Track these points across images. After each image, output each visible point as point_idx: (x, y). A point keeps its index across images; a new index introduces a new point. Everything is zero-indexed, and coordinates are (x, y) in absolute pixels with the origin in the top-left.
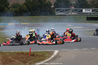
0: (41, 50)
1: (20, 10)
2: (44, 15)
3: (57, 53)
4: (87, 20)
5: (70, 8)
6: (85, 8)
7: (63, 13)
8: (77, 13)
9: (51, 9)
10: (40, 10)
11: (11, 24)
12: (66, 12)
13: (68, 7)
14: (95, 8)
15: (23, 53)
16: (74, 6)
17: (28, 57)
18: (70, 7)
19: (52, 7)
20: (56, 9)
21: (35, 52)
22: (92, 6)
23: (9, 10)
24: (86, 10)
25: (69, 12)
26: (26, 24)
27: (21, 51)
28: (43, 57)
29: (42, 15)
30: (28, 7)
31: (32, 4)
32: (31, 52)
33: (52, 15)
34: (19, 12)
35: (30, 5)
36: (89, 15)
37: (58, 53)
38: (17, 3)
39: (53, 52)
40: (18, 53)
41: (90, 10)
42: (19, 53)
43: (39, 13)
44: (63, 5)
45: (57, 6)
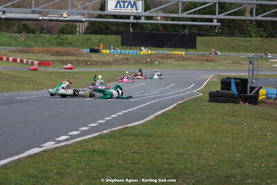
4: (122, 45)
12: (37, 9)
24: (118, 2)
41: (135, 2)
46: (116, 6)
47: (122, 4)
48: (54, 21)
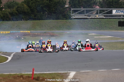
0: (49, 71)
1: (17, 11)
2: (54, 19)
3: (73, 76)
4: (119, 26)
5: (93, 8)
6: (116, 7)
7: (83, 15)
8: (104, 16)
9: (65, 10)
10: (48, 11)
11: (4, 32)
12: (87, 14)
13: (90, 7)
15: (22, 76)
16: (100, 5)
19: (66, 6)
20: (72, 9)
21: (40, 74)
23: (1, 11)
24: (117, 11)
25: (92, 13)
26: (27, 31)
27: (20, 72)
29: (51, 19)
30: (29, 7)
31: (37, 2)
33: (67, 18)
34: (16, 14)
35: (34, 4)
36: (123, 18)
37: (75, 76)
38: (14, 1)
39: (68, 74)
40: (14, 75)
41: (123, 11)
42: (16, 76)
43: (47, 16)
44: (83, 3)
45: (73, 4)
46: (116, 12)
47: (118, 11)
48: (93, 18)
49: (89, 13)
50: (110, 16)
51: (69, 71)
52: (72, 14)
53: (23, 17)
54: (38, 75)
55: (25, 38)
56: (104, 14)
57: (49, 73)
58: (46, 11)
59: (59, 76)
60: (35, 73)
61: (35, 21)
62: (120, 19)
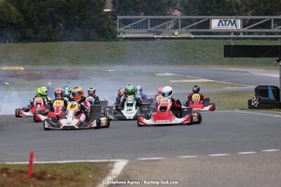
0: (67, 158)
2: (77, 40)
3: (123, 171)
4: (225, 56)
5: (166, 15)
7: (145, 31)
8: (193, 33)
9: (103, 19)
10: (64, 21)
12: (153, 29)
13: (160, 12)
14: (252, 15)
15: (5, 170)
16: (182, 9)
17: (23, 182)
18: (168, 12)
19: (105, 10)
20: (119, 17)
21: (46, 164)
22: (241, 7)
24: (220, 21)
25: (164, 27)
26: (17, 68)
27: (1, 161)
28: (76, 181)
29: (70, 41)
30: (22, 11)
32: (33, 167)
33: (107, 38)
35: (32, 5)
36: (234, 39)
37: (125, 169)
39: (110, 165)
41: (234, 21)
43: (62, 33)
44: (144, 4)
45: (123, 6)
46: (219, 25)
47: (224, 22)
48: (167, 38)
49: (158, 26)
50: (205, 33)
51: (114, 157)
52: (120, 28)
53: (9, 34)
54: (42, 168)
55: (14, 84)
56: (191, 28)
57: (68, 163)
58: (61, 22)
59: (90, 169)
60: (34, 162)
61: (35, 43)
62: (229, 41)
